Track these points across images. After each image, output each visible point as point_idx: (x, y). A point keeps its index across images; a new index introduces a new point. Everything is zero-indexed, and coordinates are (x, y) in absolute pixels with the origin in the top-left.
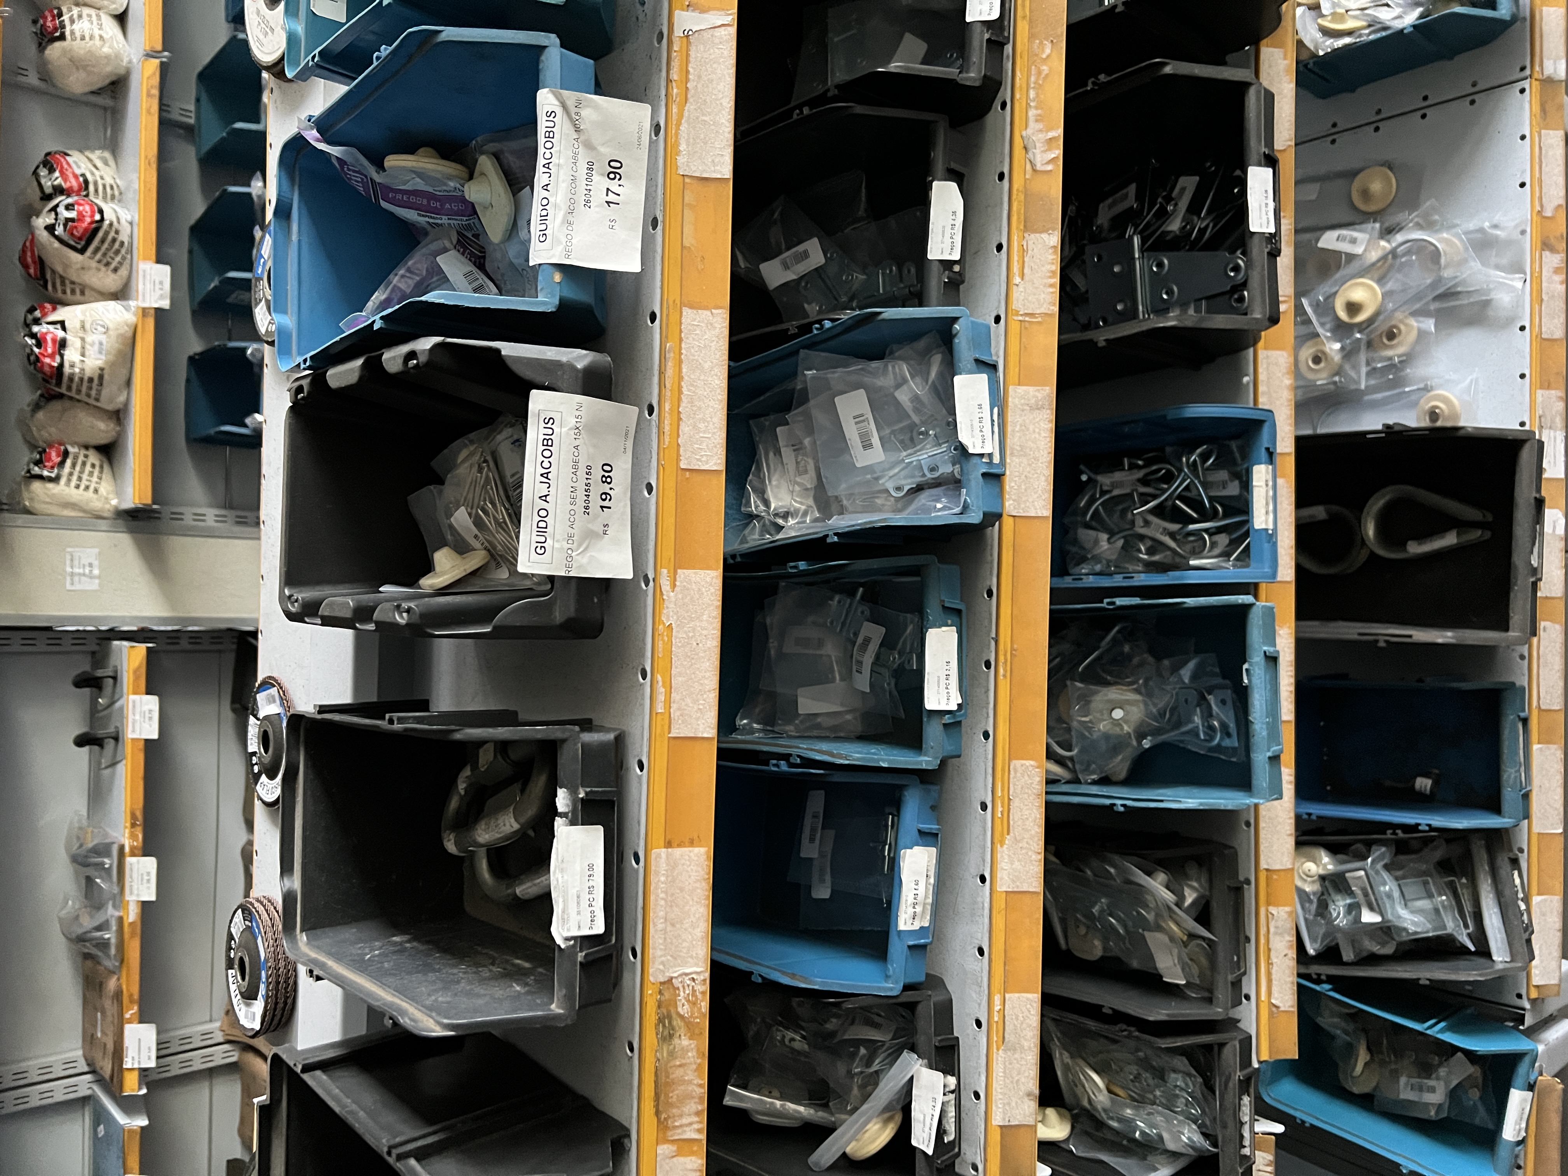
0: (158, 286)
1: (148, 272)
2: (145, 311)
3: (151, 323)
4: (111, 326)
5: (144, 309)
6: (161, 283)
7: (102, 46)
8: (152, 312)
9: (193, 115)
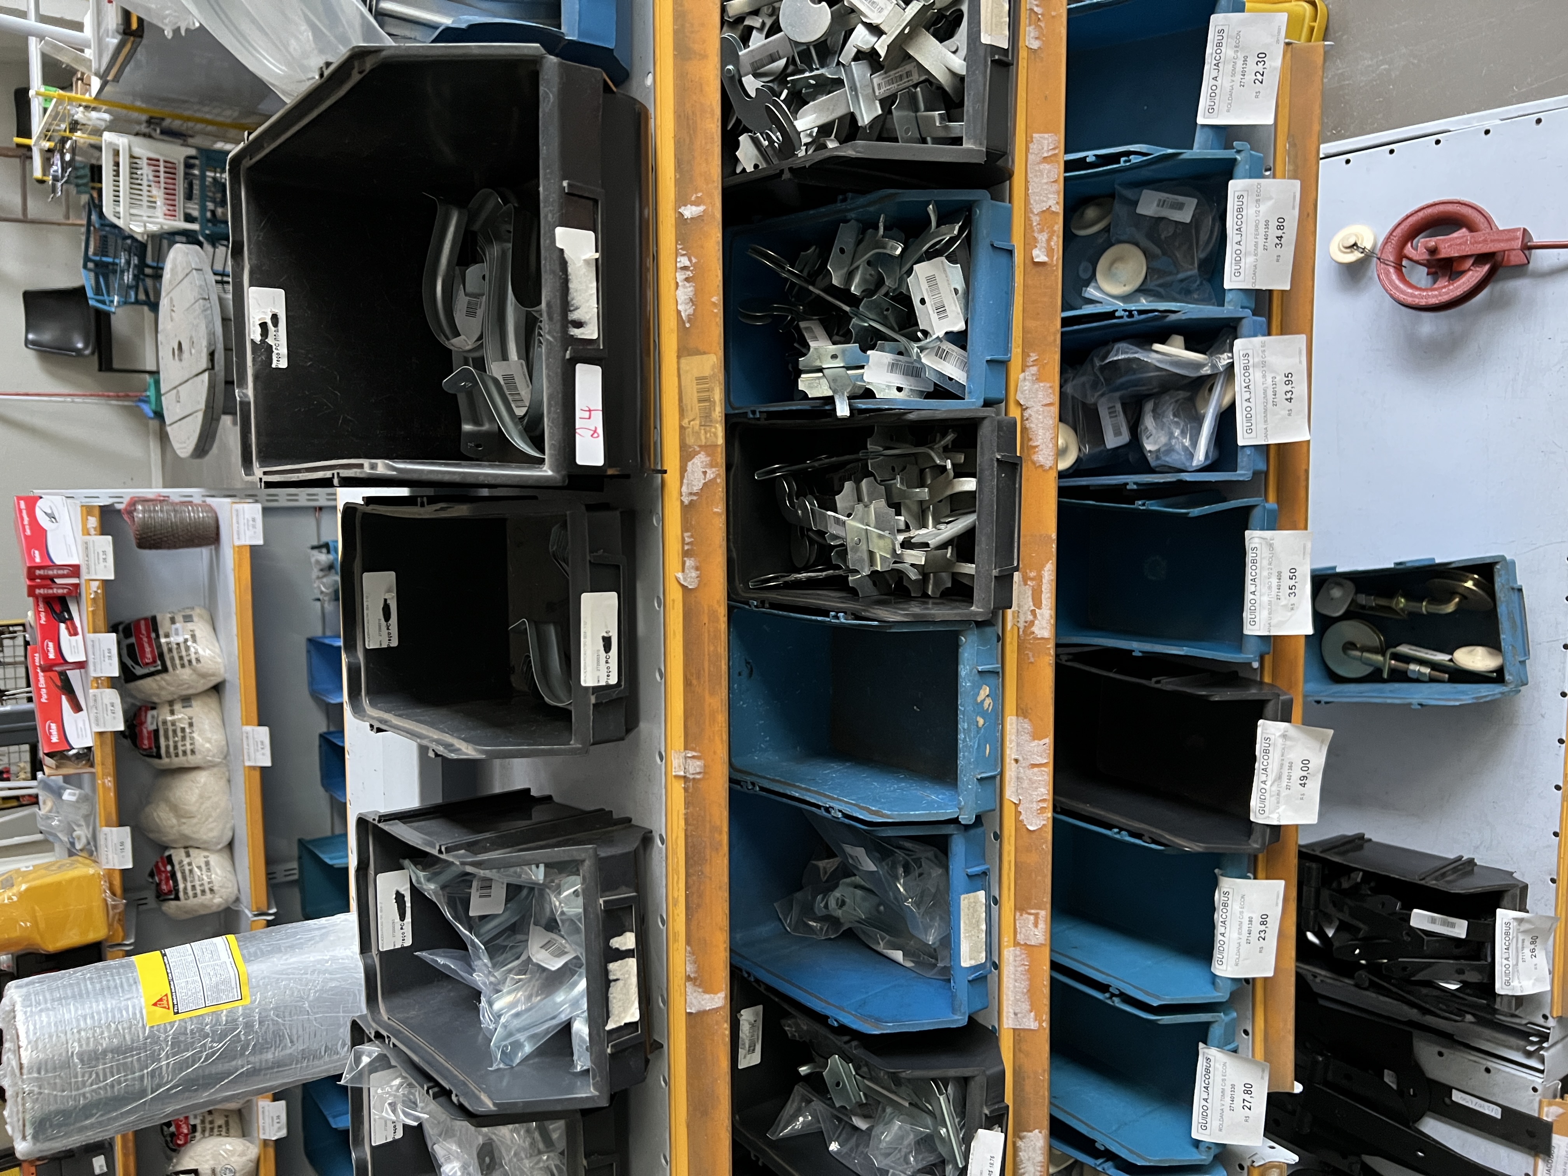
0: (276, 1121)
1: (266, 1109)
2: (265, 1142)
3: (271, 1152)
4: (237, 1168)
5: (265, 1141)
6: (278, 1117)
7: (214, 898)
8: (272, 1144)
9: (296, 872)
